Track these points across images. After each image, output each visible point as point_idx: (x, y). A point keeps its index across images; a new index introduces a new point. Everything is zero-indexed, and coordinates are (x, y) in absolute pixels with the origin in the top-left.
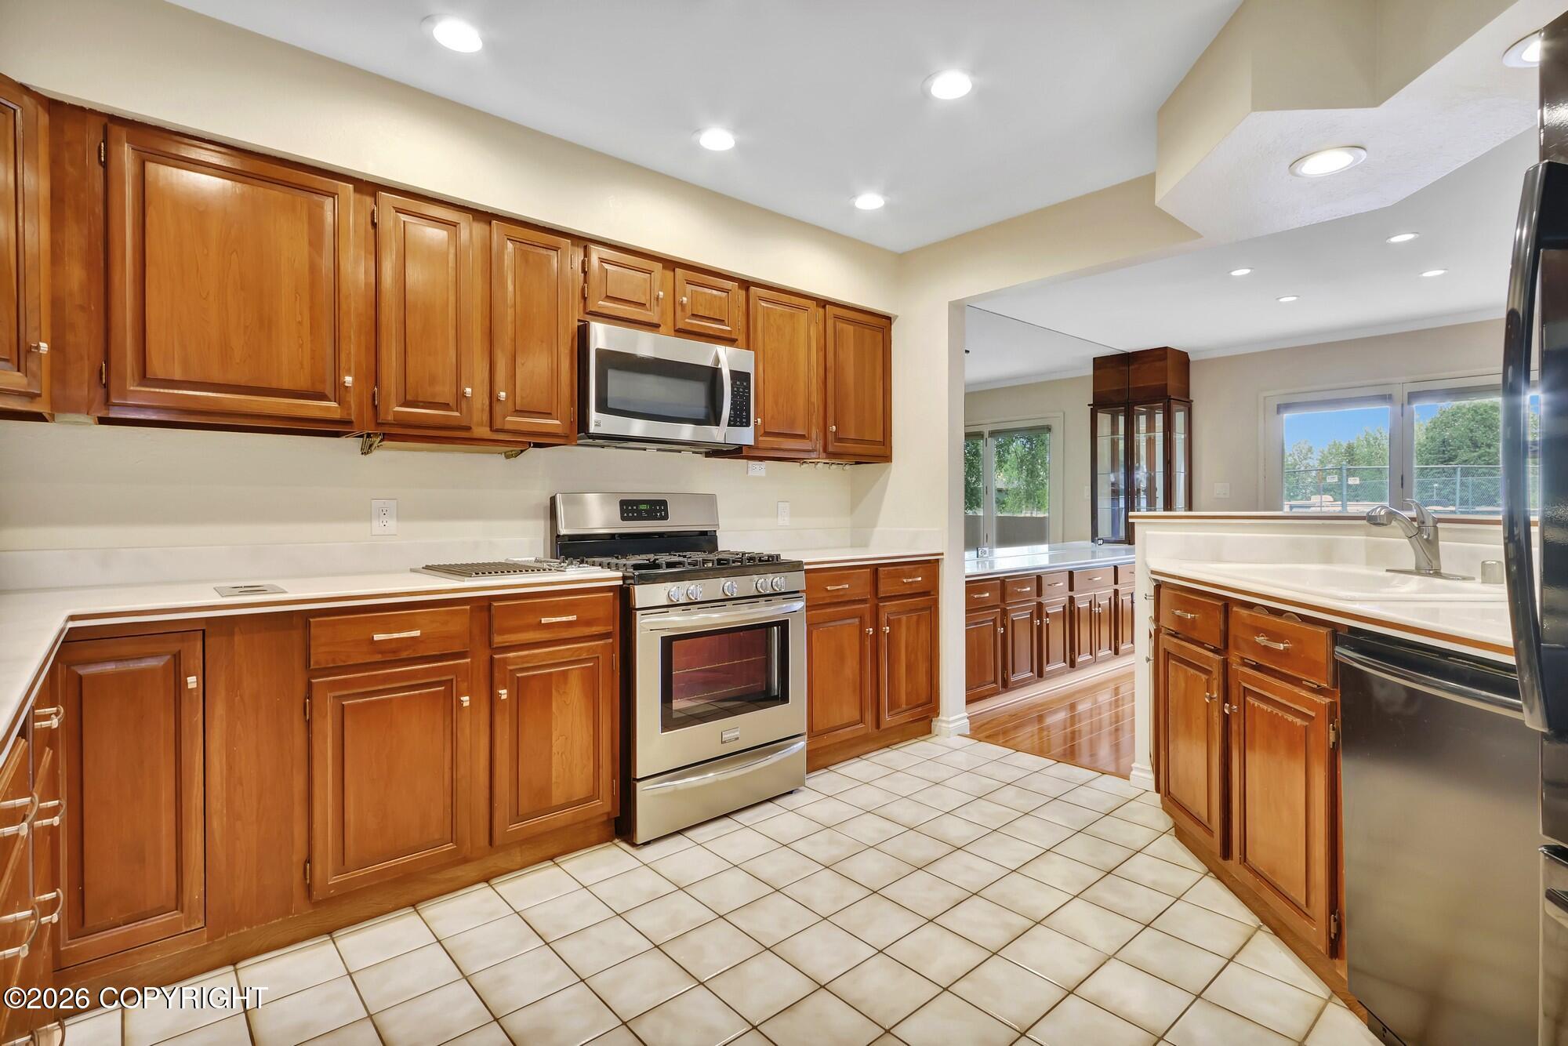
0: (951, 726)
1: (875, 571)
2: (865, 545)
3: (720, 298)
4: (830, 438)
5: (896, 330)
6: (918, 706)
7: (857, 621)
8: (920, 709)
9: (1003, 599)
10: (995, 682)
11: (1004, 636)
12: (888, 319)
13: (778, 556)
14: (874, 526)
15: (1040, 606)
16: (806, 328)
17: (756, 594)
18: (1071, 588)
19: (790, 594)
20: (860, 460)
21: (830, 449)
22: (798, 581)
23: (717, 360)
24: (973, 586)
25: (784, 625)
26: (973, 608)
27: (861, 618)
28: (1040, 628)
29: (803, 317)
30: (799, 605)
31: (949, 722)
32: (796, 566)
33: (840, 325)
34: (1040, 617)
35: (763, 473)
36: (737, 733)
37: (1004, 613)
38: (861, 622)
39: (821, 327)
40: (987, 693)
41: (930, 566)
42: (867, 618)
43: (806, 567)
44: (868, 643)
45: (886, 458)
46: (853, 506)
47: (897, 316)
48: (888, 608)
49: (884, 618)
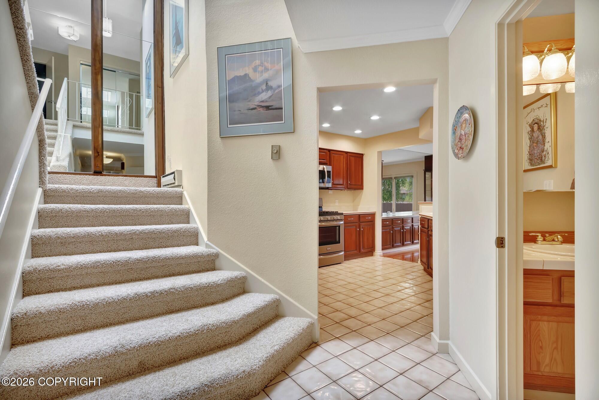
0: (378, 254)
1: (359, 216)
2: (357, 210)
3: (324, 154)
4: (348, 184)
5: (364, 157)
6: (370, 248)
7: (355, 227)
8: (370, 249)
9: (392, 224)
10: (390, 245)
11: (393, 233)
12: (362, 155)
13: (337, 212)
14: (359, 206)
15: (403, 226)
16: (342, 159)
17: (334, 219)
18: (412, 222)
19: (341, 220)
20: (355, 189)
21: (348, 187)
22: (343, 217)
23: (324, 169)
24: (384, 221)
25: (339, 226)
26: (384, 226)
27: (356, 226)
28: (403, 232)
29: (342, 156)
30: (342, 222)
31: (377, 253)
32: (342, 214)
33: (351, 158)
34: (403, 229)
35: (332, 193)
36: (330, 249)
37: (393, 228)
38: (356, 227)
39: (346, 158)
40: (388, 248)
41: (373, 215)
42: (357, 227)
43: (344, 214)
44: (358, 232)
45: (362, 188)
46: (353, 201)
47: (364, 154)
48: (362, 225)
49: (361, 227)
